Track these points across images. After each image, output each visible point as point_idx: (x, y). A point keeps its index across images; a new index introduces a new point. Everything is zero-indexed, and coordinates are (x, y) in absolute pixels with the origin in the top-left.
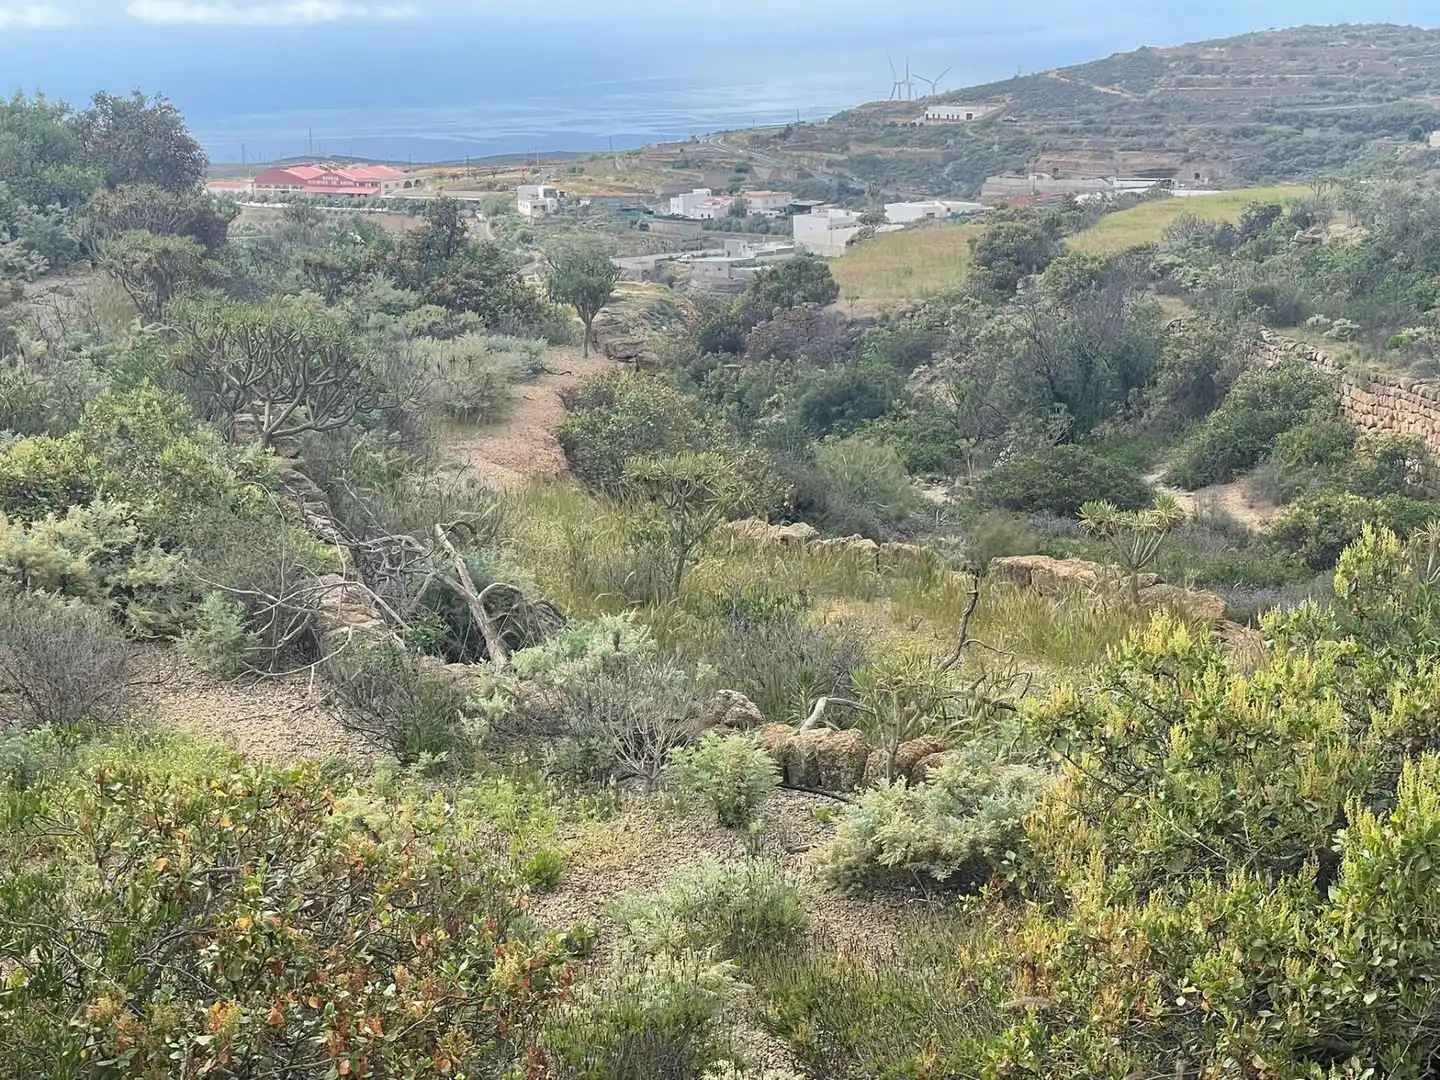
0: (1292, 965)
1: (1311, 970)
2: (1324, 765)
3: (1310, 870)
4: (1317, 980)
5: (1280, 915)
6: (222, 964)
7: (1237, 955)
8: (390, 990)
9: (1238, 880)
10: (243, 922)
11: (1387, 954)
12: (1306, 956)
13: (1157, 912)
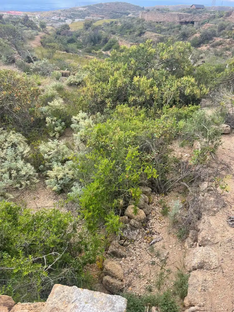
0: (105, 90)
1: (107, 90)
2: (109, 72)
3: (107, 82)
4: (107, 91)
5: (104, 85)
6: (4, 88)
7: (100, 89)
8: (21, 91)
9: (101, 83)
10: (5, 84)
11: (113, 89)
12: (106, 89)
13: (94, 86)
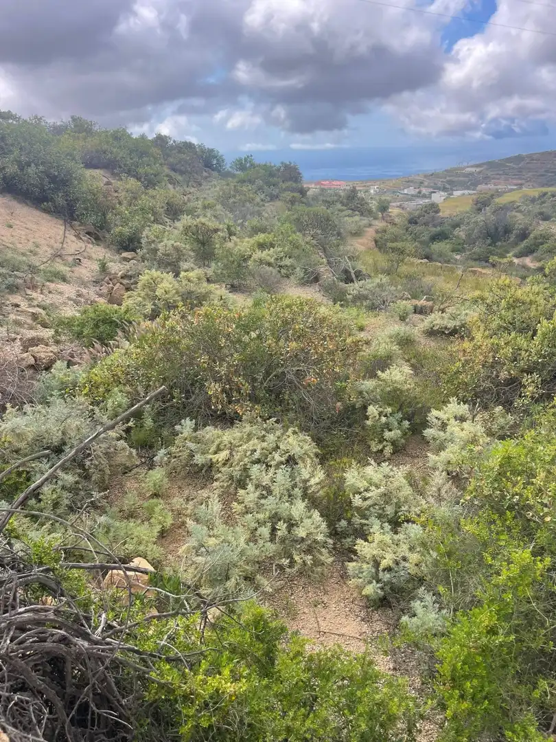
0: (523, 353)
1: (527, 354)
2: (537, 310)
3: (530, 333)
4: (528, 356)
5: (522, 341)
6: (293, 335)
7: (511, 350)
8: (326, 343)
9: (513, 334)
10: (297, 327)
11: (545, 351)
12: (526, 351)
13: (495, 340)
